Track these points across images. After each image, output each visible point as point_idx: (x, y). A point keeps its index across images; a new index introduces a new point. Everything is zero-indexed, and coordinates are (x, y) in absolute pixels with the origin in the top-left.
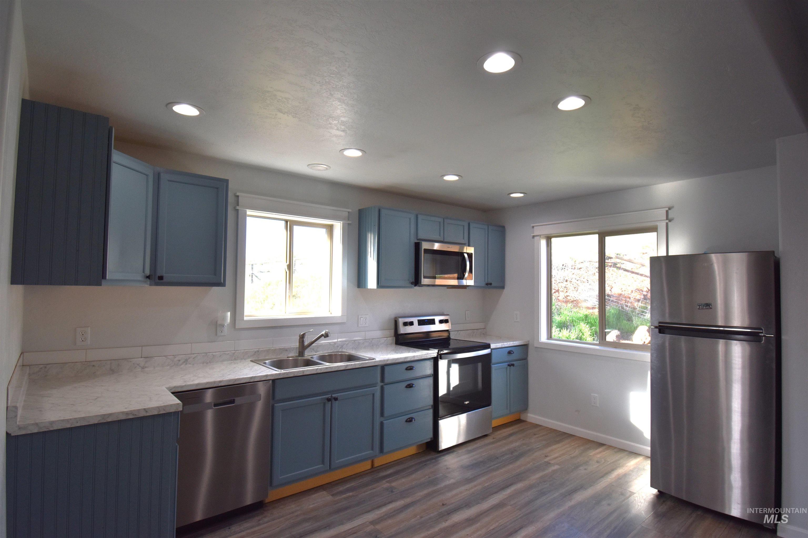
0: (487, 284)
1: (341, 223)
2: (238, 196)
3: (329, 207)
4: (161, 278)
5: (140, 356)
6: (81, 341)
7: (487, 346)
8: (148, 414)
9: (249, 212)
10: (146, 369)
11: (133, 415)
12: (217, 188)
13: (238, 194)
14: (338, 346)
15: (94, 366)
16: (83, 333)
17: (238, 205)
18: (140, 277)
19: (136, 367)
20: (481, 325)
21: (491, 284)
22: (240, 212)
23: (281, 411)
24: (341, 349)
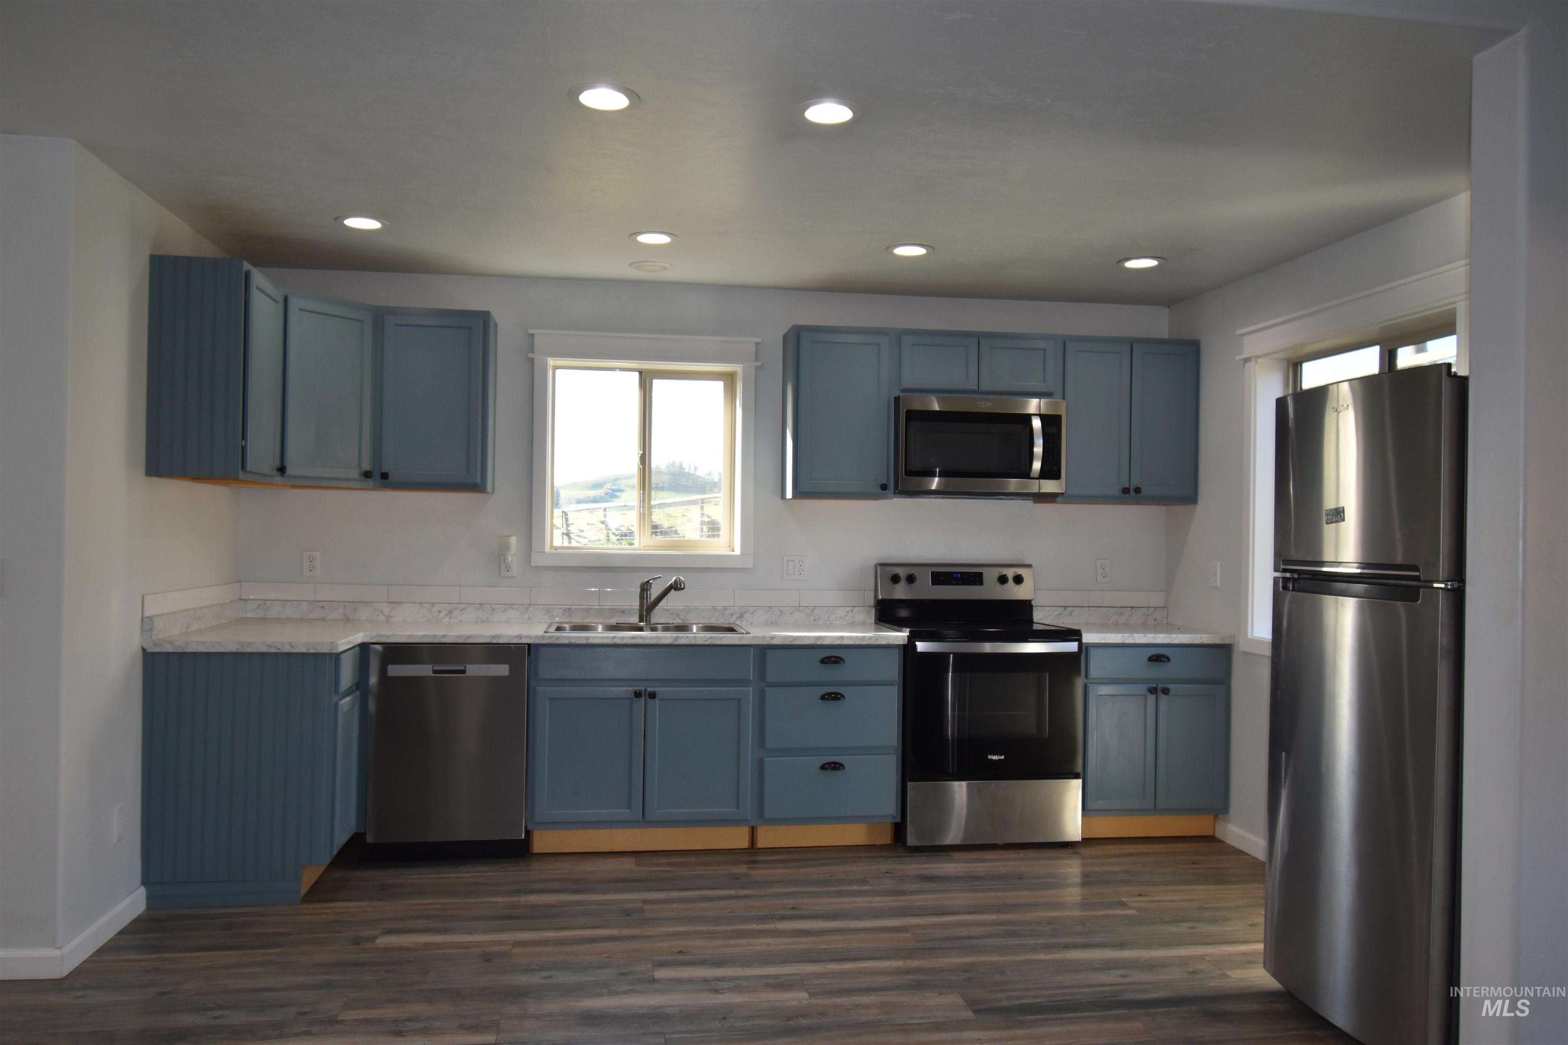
0: (1126, 491)
1: (740, 367)
2: (532, 335)
3: (717, 338)
4: (385, 476)
5: (386, 601)
6: (309, 570)
7: (1072, 634)
8: (294, 651)
9: (551, 362)
10: (393, 619)
11: (276, 648)
12: (470, 328)
13: (531, 331)
14: (732, 615)
15: (323, 607)
16: (311, 560)
17: (533, 352)
18: (354, 474)
19: (378, 615)
20: (1156, 599)
21: (1138, 490)
22: (536, 361)
23: (548, 700)
24: (740, 620)
